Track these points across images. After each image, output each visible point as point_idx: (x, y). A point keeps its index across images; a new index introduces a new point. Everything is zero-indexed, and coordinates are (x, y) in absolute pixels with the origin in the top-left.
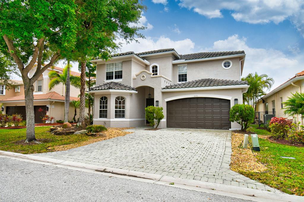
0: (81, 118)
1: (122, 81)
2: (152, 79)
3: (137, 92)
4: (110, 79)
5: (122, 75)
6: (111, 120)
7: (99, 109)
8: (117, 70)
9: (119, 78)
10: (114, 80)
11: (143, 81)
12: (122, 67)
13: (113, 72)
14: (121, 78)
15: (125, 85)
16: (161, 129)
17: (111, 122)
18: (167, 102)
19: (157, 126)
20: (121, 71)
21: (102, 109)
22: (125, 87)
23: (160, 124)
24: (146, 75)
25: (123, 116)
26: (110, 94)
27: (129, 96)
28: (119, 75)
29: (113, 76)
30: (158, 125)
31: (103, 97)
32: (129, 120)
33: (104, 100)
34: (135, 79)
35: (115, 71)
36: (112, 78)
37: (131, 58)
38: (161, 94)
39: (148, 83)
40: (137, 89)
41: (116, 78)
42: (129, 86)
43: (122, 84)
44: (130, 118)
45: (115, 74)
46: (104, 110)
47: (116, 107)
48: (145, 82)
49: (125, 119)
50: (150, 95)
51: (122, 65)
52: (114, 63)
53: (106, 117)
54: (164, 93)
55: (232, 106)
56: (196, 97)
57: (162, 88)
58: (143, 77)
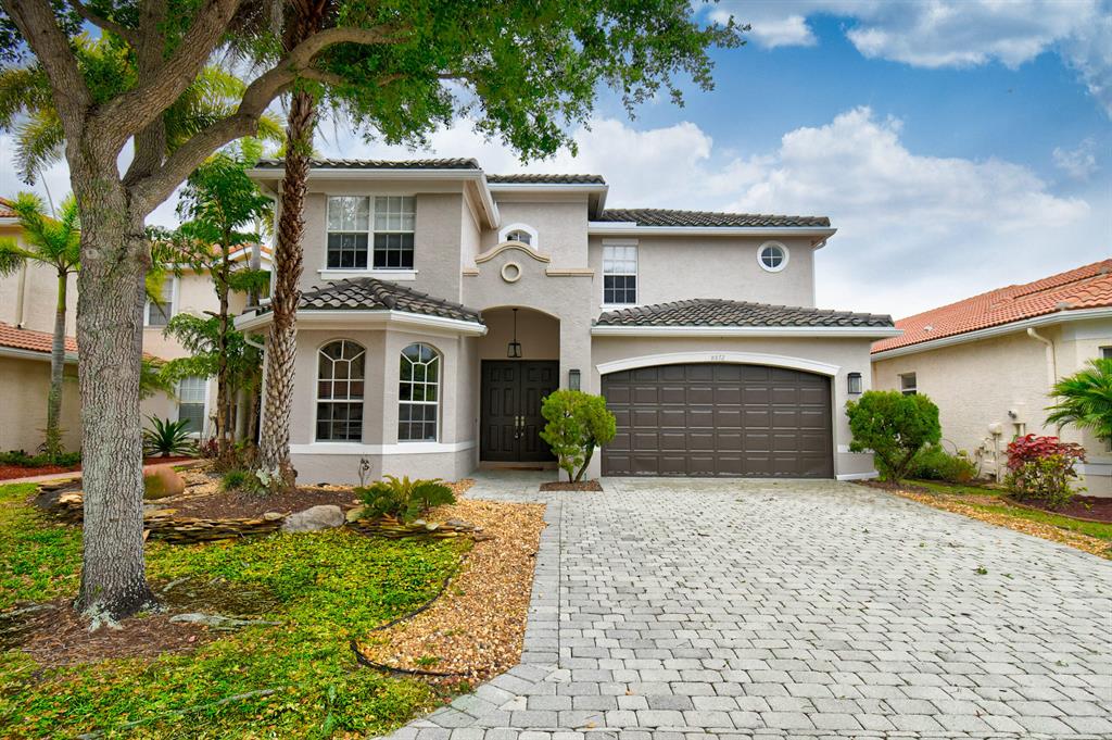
1: (413, 277)
2: (550, 279)
3: (484, 329)
4: (348, 263)
5: (411, 253)
6: (387, 449)
7: (315, 400)
8: (387, 230)
9: (394, 263)
10: (371, 271)
11: (510, 288)
12: (413, 218)
13: (366, 235)
14: (408, 261)
17: (384, 458)
18: (604, 377)
19: (581, 473)
20: (410, 237)
21: (332, 400)
22: (441, 307)
24: (522, 262)
25: (430, 433)
26: (384, 332)
27: (456, 344)
28: (398, 253)
29: (366, 253)
30: (585, 466)
31: (340, 343)
32: (453, 447)
33: (345, 358)
34: (474, 275)
35: (376, 235)
36: (362, 263)
37: (458, 183)
38: (588, 343)
39: (534, 297)
40: (486, 317)
41: (379, 263)
42: (450, 299)
43: (417, 289)
44: (456, 441)
45: (375, 247)
46: (346, 404)
47: (404, 393)
48: (520, 289)
49: (441, 442)
50: (515, 344)
51: (414, 210)
52: (373, 194)
53: (357, 437)
54: (596, 340)
55: (841, 398)
56: (719, 360)
57: (593, 320)
58: (513, 270)
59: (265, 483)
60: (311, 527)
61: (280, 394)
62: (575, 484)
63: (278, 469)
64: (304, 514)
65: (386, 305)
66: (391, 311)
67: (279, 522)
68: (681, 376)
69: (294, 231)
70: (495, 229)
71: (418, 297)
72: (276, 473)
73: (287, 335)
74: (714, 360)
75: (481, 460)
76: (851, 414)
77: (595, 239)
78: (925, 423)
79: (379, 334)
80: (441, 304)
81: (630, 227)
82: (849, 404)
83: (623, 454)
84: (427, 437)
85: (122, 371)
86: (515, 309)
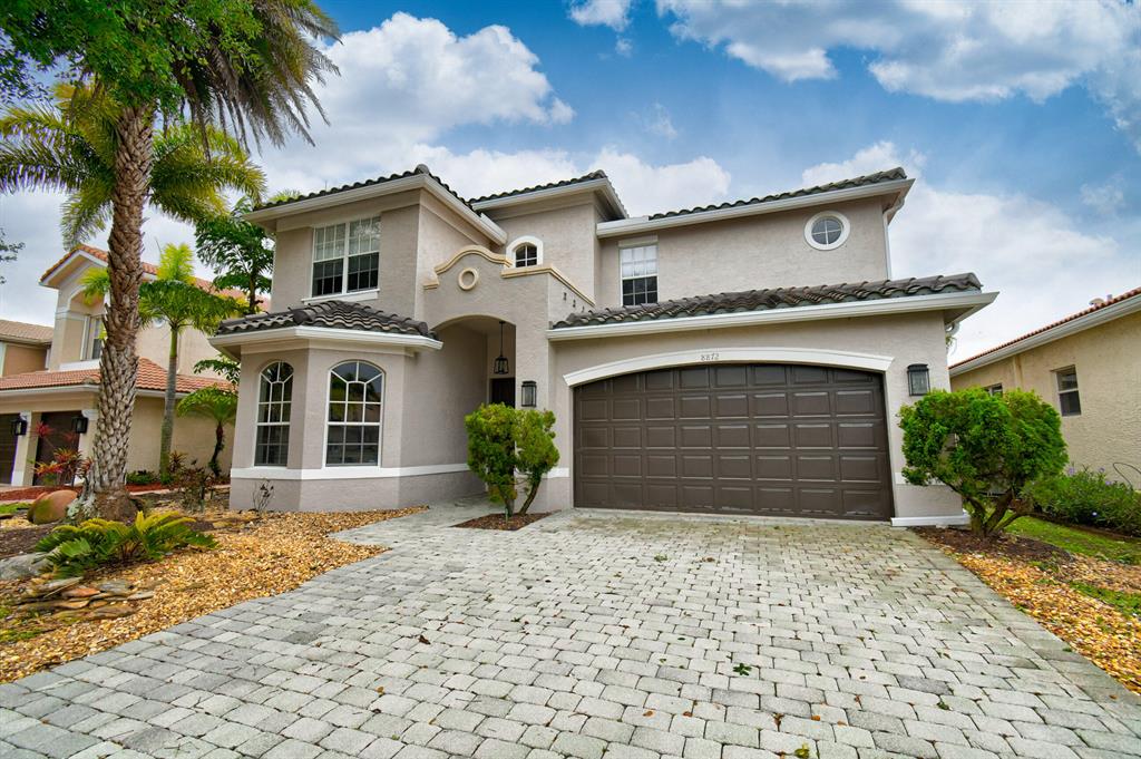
0: (101, 467)
1: (375, 296)
2: (506, 282)
3: (438, 345)
4: (328, 291)
5: (377, 272)
6: (306, 474)
8: (359, 253)
9: (364, 286)
10: (346, 296)
11: (468, 295)
13: (340, 262)
14: (374, 280)
15: (388, 312)
16: (548, 514)
17: (303, 484)
18: (577, 389)
19: (527, 505)
20: (378, 256)
21: (269, 423)
23: (539, 490)
25: (371, 455)
26: (303, 350)
27: (403, 359)
28: (365, 275)
29: (341, 278)
30: (532, 497)
31: (277, 364)
32: (396, 472)
33: (280, 379)
34: (434, 287)
35: (350, 259)
36: (339, 290)
38: (545, 348)
39: (490, 304)
41: (352, 287)
42: (402, 315)
43: (375, 307)
44: (403, 465)
45: (350, 270)
46: (278, 427)
47: (335, 414)
48: (478, 296)
49: (382, 466)
50: (502, 360)
52: (347, 220)
53: (284, 463)
55: (896, 401)
57: (550, 323)
58: (470, 277)
68: (670, 384)
74: (703, 361)
76: (904, 425)
79: (304, 354)
80: (387, 320)
84: (366, 461)
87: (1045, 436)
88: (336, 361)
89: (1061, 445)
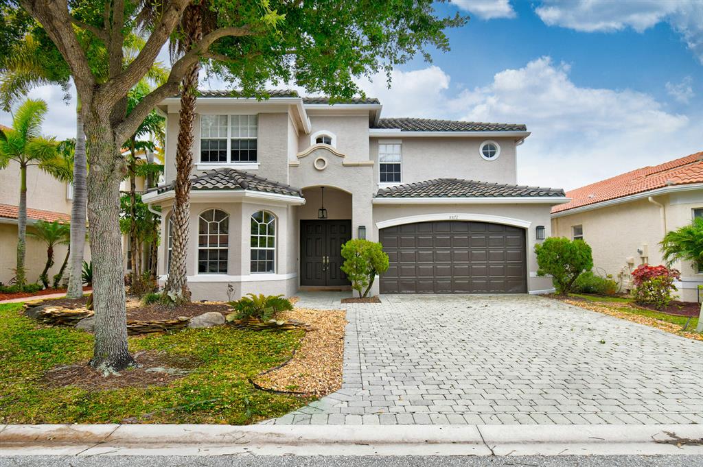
1: (257, 168)
2: (345, 168)
3: (305, 202)
4: (214, 159)
5: (256, 151)
6: (244, 278)
7: (198, 248)
8: (240, 136)
9: (244, 159)
10: (229, 164)
11: (320, 174)
12: (257, 129)
13: (225, 141)
14: (253, 157)
17: (242, 284)
18: (381, 230)
19: (367, 291)
20: (255, 141)
21: (208, 248)
22: (276, 187)
24: (327, 157)
25: (269, 267)
26: (240, 204)
28: (247, 152)
29: (226, 152)
30: (370, 287)
31: (213, 210)
32: (285, 277)
33: (216, 220)
34: (296, 166)
35: (233, 141)
36: (223, 159)
37: (286, 106)
38: (370, 209)
39: (335, 180)
40: (305, 193)
42: (281, 182)
43: (259, 176)
44: (287, 273)
45: (232, 148)
46: (217, 250)
47: (253, 242)
48: (327, 174)
49: (277, 273)
50: (323, 210)
51: (256, 124)
52: (229, 114)
53: (225, 271)
54: (375, 206)
55: (532, 242)
56: (454, 219)
57: (373, 194)
58: (321, 163)
59: (174, 299)
60: (206, 325)
61: (181, 244)
62: (363, 298)
63: (181, 290)
64: (201, 317)
65: (242, 186)
66: (246, 190)
67: (187, 322)
68: (431, 229)
69: (187, 142)
70: (308, 134)
71: (261, 181)
72: (180, 293)
73: (184, 207)
74: (451, 219)
75: (301, 285)
76: (537, 252)
77: (374, 140)
78: (583, 258)
79: (238, 205)
80: (276, 185)
81: (397, 132)
82: (536, 246)
83: (394, 280)
84: (268, 271)
85: (113, 234)
86: (322, 187)
87: (588, 257)
88: (255, 211)
89: (592, 260)
